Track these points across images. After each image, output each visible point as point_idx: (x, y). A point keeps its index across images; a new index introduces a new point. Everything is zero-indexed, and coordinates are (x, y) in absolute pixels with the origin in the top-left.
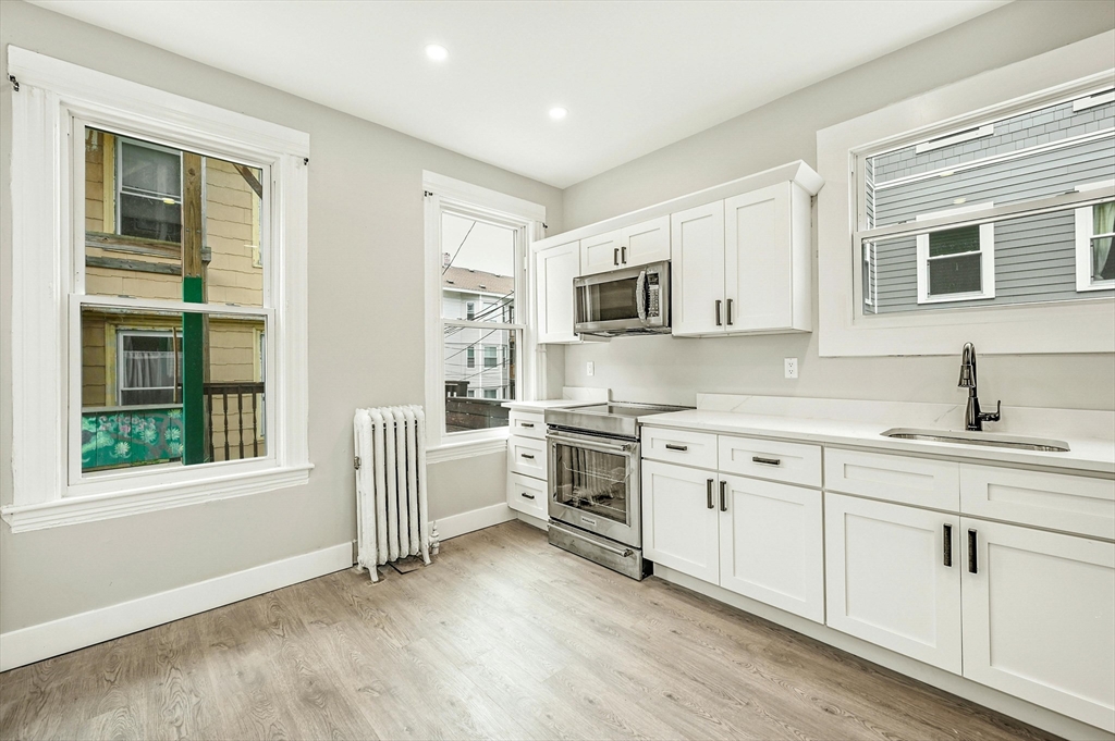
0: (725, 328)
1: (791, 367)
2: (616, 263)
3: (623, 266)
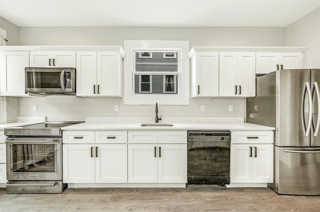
0: (97, 95)
1: (116, 108)
2: (50, 65)
3: (54, 67)
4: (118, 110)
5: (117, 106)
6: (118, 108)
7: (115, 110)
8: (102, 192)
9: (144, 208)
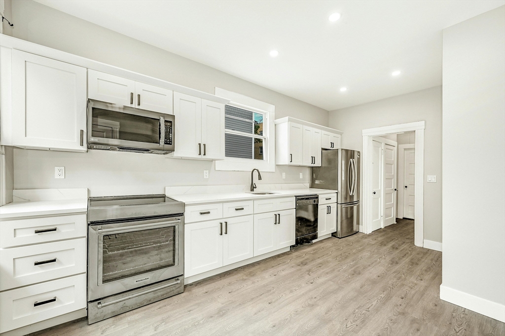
0: (202, 156)
1: (206, 173)
2: (132, 103)
3: (137, 107)
4: (207, 177)
5: (208, 171)
6: (208, 173)
7: (205, 177)
8: (229, 276)
9: (283, 270)
